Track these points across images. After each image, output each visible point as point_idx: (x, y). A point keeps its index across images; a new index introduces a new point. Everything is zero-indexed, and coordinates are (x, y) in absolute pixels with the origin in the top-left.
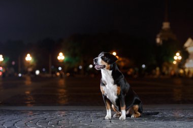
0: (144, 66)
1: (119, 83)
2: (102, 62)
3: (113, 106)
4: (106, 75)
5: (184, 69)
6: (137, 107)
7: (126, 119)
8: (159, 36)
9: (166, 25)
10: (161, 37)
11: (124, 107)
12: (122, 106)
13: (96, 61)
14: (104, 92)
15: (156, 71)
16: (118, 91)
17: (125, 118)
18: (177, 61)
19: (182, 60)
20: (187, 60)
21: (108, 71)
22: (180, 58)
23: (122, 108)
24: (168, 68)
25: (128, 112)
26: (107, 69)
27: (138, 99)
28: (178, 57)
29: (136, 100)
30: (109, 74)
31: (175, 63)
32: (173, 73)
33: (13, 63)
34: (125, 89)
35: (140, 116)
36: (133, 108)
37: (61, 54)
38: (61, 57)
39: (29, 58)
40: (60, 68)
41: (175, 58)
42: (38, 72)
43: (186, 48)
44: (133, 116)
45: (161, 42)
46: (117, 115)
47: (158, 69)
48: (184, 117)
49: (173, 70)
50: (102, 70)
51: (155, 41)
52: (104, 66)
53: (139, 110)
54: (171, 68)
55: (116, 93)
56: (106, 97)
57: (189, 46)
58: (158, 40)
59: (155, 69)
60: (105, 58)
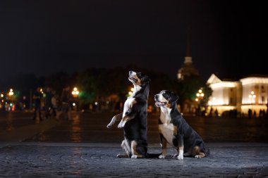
2: (163, 99)
5: (206, 107)
8: (180, 71)
9: (188, 60)
10: (182, 73)
13: (157, 97)
18: (200, 98)
19: (204, 98)
20: (210, 98)
22: (203, 95)
23: (180, 148)
24: (189, 106)
26: (168, 107)
28: (200, 94)
31: (197, 100)
32: (194, 111)
33: (24, 98)
37: (75, 89)
38: (76, 92)
41: (198, 95)
43: (209, 84)
49: (195, 108)
50: (162, 108)
51: (177, 76)
52: (165, 103)
54: (193, 106)
57: (212, 83)
58: (179, 76)
60: (167, 95)
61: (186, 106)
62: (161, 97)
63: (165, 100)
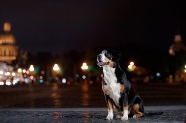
0: (158, 74)
1: (122, 81)
7: (128, 120)
8: (171, 47)
9: (178, 38)
10: (173, 49)
12: (125, 106)
15: (169, 79)
21: (111, 68)
23: (124, 108)
24: (180, 76)
26: (111, 66)
30: (112, 72)
33: (43, 72)
34: (128, 87)
35: (143, 116)
36: (133, 107)
37: (84, 64)
38: (85, 67)
39: (56, 68)
40: (84, 77)
42: (64, 81)
44: (134, 116)
45: (174, 53)
46: (120, 116)
47: (171, 77)
51: (168, 52)
54: (182, 76)
55: (120, 91)
58: (171, 51)
59: (168, 76)
60: (109, 55)
61: (177, 77)
63: (108, 60)
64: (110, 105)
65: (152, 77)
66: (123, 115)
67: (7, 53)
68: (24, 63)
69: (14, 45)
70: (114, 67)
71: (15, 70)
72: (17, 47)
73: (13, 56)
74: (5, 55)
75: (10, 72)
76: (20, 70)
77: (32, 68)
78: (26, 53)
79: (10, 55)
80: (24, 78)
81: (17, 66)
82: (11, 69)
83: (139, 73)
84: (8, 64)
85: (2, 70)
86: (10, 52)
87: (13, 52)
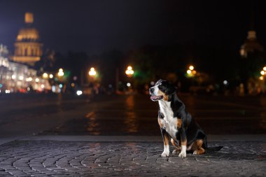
0: (225, 82)
1: (179, 114)
2: (159, 93)
3: (172, 140)
4: (165, 107)
6: (201, 142)
8: (243, 47)
9: (252, 35)
10: (245, 49)
11: (185, 142)
12: (183, 141)
13: (152, 91)
14: (162, 125)
15: (240, 88)
16: (178, 124)
17: (185, 155)
18: (265, 76)
21: (166, 102)
23: (182, 143)
24: (253, 85)
25: (190, 148)
26: (166, 100)
27: (202, 132)
29: (200, 133)
31: (261, 78)
32: (259, 90)
33: (75, 78)
34: (186, 120)
35: (204, 153)
36: (196, 143)
37: (130, 68)
38: (130, 71)
39: (93, 72)
40: (129, 85)
41: (262, 73)
44: (195, 153)
45: (246, 54)
46: (176, 151)
47: (242, 85)
48: (255, 154)
49: (259, 86)
50: (160, 101)
51: (239, 53)
52: (162, 97)
53: (204, 146)
54: (257, 85)
55: (176, 126)
56: (164, 131)
58: (242, 52)
59: (239, 85)
60: (163, 87)
61: (250, 85)
62: (157, 91)
64: (166, 140)
65: (218, 86)
66: (180, 151)
67: (29, 52)
68: (51, 65)
69: (37, 41)
70: (169, 101)
71: (39, 75)
72: (42, 45)
73: (36, 56)
74: (26, 55)
75: (33, 77)
76: (45, 75)
77: (61, 73)
78: (53, 53)
79: (32, 55)
80: (51, 85)
81: (42, 69)
82: (34, 73)
83: (201, 80)
84: (30, 67)
85: (23, 74)
86: (32, 50)
87: (36, 51)
